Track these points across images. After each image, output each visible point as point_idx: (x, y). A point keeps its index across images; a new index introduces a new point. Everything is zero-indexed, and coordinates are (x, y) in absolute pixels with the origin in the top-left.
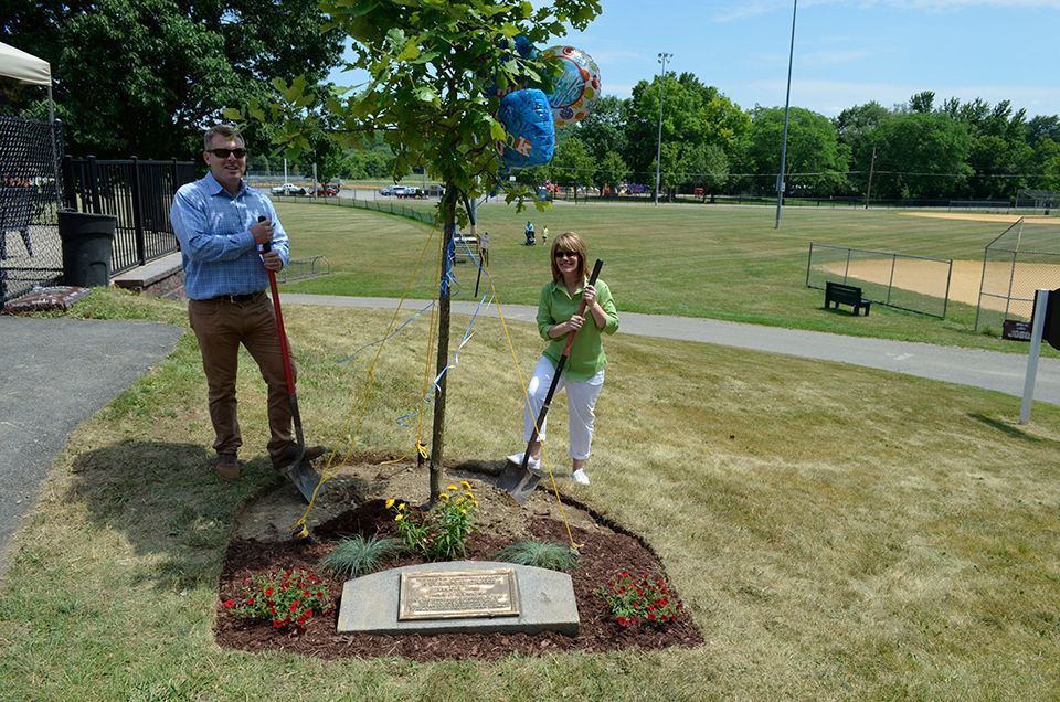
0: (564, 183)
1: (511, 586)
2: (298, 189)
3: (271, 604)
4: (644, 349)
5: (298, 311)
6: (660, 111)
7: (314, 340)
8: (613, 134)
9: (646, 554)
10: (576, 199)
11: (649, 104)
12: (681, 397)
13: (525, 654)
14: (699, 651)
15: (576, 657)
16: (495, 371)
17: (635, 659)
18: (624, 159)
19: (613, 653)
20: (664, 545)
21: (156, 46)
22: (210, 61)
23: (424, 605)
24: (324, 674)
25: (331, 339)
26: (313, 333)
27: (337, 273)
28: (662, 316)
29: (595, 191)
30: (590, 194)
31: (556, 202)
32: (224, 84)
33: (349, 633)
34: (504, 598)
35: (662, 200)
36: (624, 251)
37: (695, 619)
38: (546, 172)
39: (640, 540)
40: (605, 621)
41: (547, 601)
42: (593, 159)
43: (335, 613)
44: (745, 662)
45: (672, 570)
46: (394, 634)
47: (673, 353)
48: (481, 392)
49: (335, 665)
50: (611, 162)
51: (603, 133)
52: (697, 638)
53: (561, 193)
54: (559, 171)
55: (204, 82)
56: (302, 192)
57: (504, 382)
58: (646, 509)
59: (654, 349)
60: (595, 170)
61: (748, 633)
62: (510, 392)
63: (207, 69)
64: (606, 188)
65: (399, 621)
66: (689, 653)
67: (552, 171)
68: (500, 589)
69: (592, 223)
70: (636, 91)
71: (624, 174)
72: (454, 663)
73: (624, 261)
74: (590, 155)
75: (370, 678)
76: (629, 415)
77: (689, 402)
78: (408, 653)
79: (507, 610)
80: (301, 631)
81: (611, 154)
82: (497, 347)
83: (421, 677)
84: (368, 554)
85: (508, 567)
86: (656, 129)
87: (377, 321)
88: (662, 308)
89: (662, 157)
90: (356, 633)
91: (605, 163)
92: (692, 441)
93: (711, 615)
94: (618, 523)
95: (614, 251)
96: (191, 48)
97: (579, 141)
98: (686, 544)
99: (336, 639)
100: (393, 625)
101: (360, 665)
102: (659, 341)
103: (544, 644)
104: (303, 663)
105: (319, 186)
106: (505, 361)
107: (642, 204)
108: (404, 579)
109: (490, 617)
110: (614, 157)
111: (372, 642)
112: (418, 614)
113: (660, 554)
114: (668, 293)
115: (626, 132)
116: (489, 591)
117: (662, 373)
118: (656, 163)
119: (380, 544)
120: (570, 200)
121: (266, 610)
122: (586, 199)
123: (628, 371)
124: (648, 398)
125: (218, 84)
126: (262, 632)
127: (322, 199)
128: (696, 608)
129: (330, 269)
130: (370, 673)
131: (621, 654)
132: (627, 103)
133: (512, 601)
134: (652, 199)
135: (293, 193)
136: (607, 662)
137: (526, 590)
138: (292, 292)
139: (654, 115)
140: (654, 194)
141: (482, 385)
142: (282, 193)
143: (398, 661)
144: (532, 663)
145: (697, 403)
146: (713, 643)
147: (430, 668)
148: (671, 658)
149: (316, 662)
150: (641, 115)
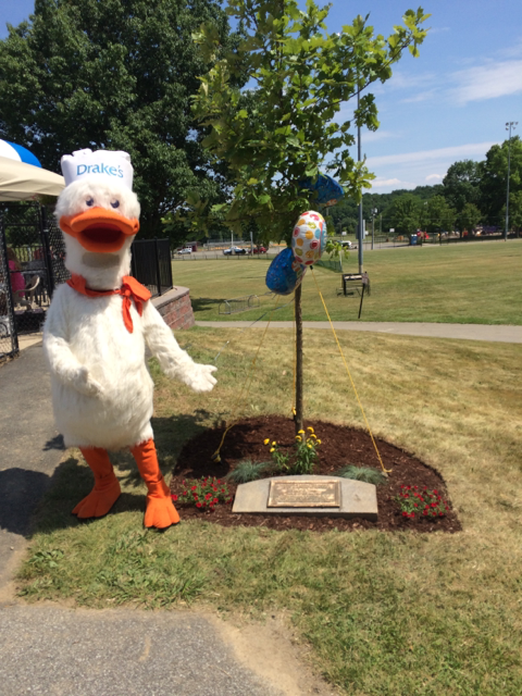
0: (432, 230)
1: (336, 490)
2: (240, 249)
3: (195, 495)
4: (477, 350)
5: (233, 331)
6: (508, 168)
7: (238, 349)
8: (470, 189)
9: (436, 479)
10: (441, 241)
11: (499, 163)
12: (498, 383)
13: (341, 530)
14: (457, 535)
15: (373, 533)
16: (357, 366)
17: (411, 537)
18: (479, 208)
19: (398, 533)
20: (449, 474)
21: (146, 163)
22: (179, 170)
23: (283, 499)
24: (222, 533)
25: (249, 348)
26: (238, 344)
27: (265, 306)
28: (501, 326)
29: (456, 234)
30: (452, 237)
31: (426, 246)
32: (188, 185)
33: (238, 513)
34: (331, 497)
35: (511, 237)
36: (476, 279)
37: (459, 517)
38: (416, 223)
39: (435, 471)
40: (396, 515)
41: (359, 500)
42: (455, 210)
43: (231, 503)
44: (487, 543)
45: (451, 488)
46: (264, 515)
47: (502, 352)
48: (343, 379)
49: (230, 530)
50: (468, 211)
51: (462, 190)
52: (458, 527)
53: (428, 238)
54: (427, 222)
55: (176, 185)
56: (243, 252)
57: (362, 373)
58: (442, 452)
59: (486, 350)
60: (455, 219)
61: (495, 527)
62: (364, 379)
63: (178, 175)
64: (466, 231)
65: (268, 507)
66: (448, 535)
67: (421, 222)
68: (329, 491)
69: (452, 258)
70: (489, 155)
71: (479, 219)
72: (297, 532)
73: (474, 286)
74: (451, 207)
75: (247, 536)
76: (451, 395)
77: (505, 387)
78: (271, 525)
79: (333, 504)
80: (212, 511)
81: (468, 205)
82: (364, 351)
83: (277, 538)
84: (254, 471)
85: (336, 479)
86: (505, 183)
87: (283, 336)
88: (501, 320)
89: (510, 204)
90: (242, 513)
91: (463, 212)
92: (496, 412)
93: (471, 515)
94: (422, 460)
95: (467, 279)
96: (166, 162)
97: (443, 198)
98: (466, 475)
99: (231, 516)
100: (263, 509)
101: (243, 529)
102: (495, 345)
103: (355, 525)
104: (211, 526)
105: (255, 246)
106: (367, 360)
107: (494, 242)
108: (273, 484)
109: (321, 507)
110: (470, 207)
111: (251, 518)
112: (279, 504)
113: (445, 479)
114: (508, 308)
115: (481, 187)
116: (323, 493)
117: (487, 367)
118: (505, 208)
119: (261, 465)
120: (436, 242)
121: (193, 498)
122: (449, 241)
123: (461, 365)
124: (471, 383)
125: (184, 185)
126: (191, 510)
127: (256, 256)
128: (461, 511)
129: (259, 304)
130: (248, 534)
131: (402, 534)
132: (481, 165)
133: (336, 499)
134: (502, 237)
135: (238, 253)
136: (392, 538)
137: (345, 493)
138: (234, 320)
139: (503, 171)
140: (504, 233)
141: (346, 375)
142: (230, 253)
143: (264, 530)
144: (345, 535)
145: (512, 387)
146: (467, 531)
147: (283, 533)
148: (436, 538)
149: (219, 528)
150: (492, 173)
